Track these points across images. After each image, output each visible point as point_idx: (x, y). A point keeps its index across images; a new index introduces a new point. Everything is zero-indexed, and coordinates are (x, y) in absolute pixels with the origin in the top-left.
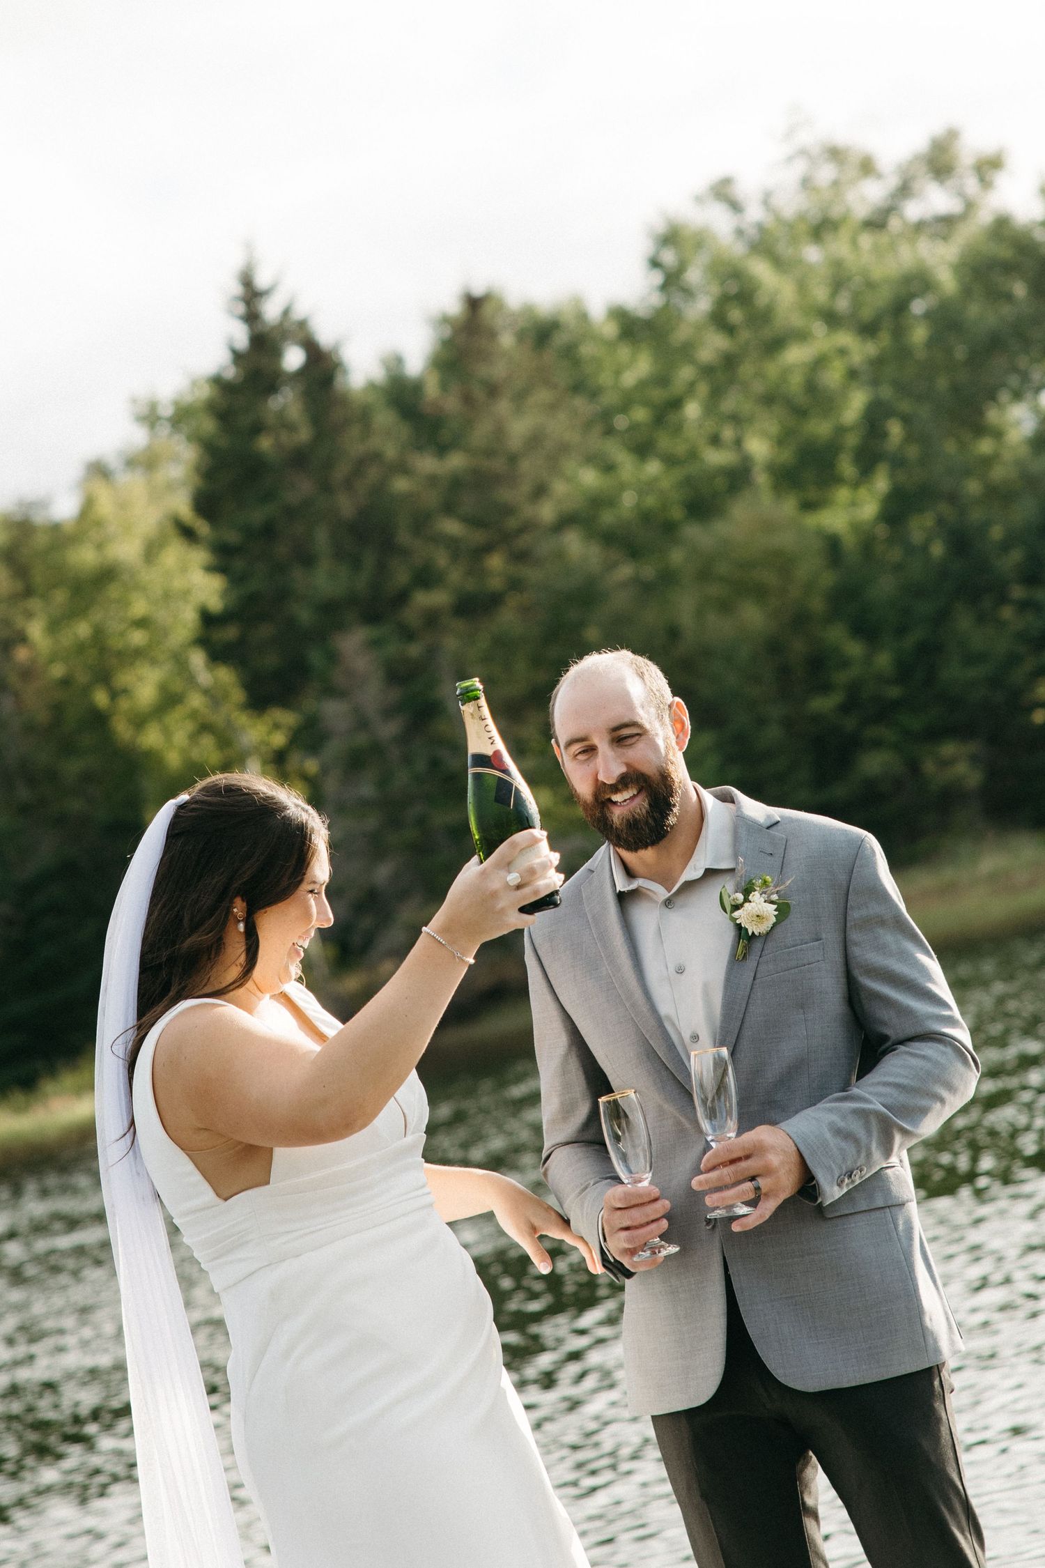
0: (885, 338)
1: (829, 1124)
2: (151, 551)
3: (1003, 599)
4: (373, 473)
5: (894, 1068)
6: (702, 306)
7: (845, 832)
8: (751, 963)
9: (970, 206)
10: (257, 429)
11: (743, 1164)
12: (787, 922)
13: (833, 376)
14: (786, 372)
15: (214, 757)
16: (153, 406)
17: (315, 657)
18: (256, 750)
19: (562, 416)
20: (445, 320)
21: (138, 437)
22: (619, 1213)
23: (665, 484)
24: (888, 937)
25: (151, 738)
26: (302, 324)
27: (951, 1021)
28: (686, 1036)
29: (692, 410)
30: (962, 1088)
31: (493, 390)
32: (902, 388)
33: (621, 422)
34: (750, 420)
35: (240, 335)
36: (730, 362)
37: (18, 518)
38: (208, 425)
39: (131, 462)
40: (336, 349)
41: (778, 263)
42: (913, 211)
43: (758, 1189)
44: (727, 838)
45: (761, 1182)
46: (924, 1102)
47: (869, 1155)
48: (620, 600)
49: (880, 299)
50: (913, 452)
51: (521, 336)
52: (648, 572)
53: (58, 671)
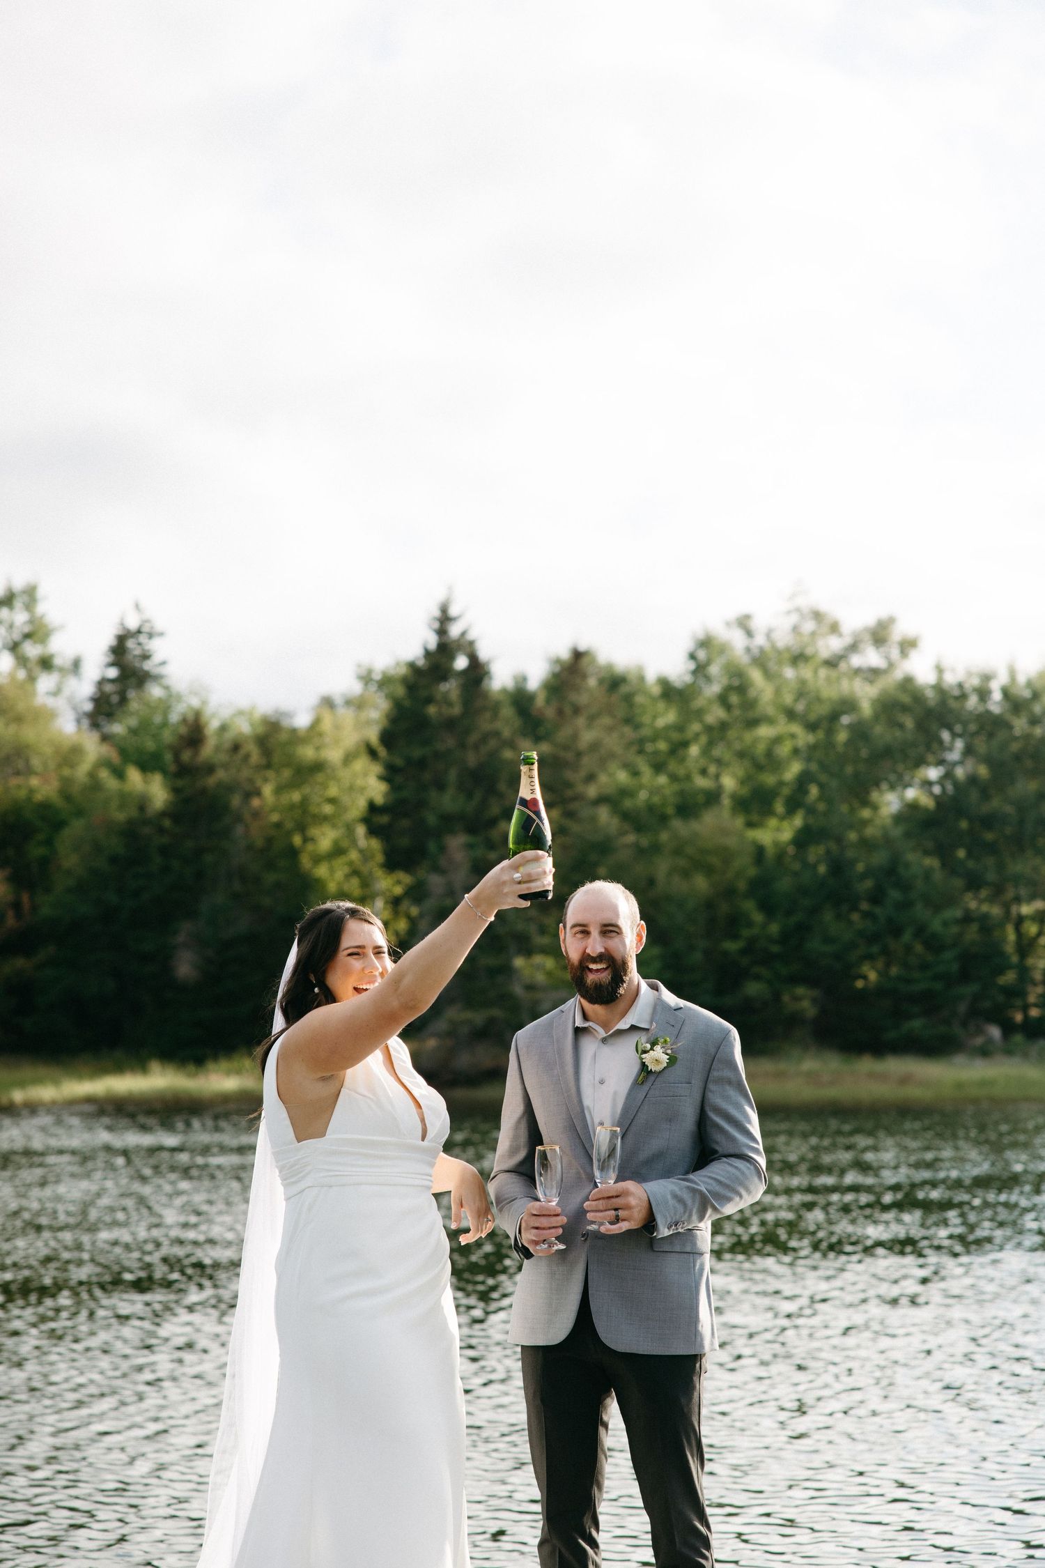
0: (821, 734)
1: (672, 1190)
2: (348, 759)
3: (854, 908)
4: (493, 743)
5: (717, 1169)
6: (715, 689)
7: (720, 1024)
8: (646, 1087)
9: (891, 665)
10: (429, 700)
11: (614, 1200)
12: (673, 1068)
13: (784, 750)
14: (756, 740)
15: (357, 892)
16: (370, 672)
17: (432, 846)
18: (383, 893)
19: (615, 735)
20: (558, 661)
21: (356, 688)
22: (534, 1217)
23: (667, 792)
24: (732, 1093)
25: (322, 871)
26: (471, 643)
27: (757, 1151)
28: (597, 1121)
29: (694, 750)
30: (754, 1192)
31: (577, 710)
32: (824, 767)
33: (649, 747)
34: (727, 765)
35: (432, 641)
36: (723, 726)
37: (273, 720)
38: (400, 691)
39: (348, 702)
40: (488, 663)
41: (767, 674)
42: (856, 661)
43: (617, 1216)
44: (649, 1010)
45: (621, 1213)
46: (730, 1194)
47: (690, 1215)
48: (624, 855)
49: (822, 710)
50: (821, 807)
51: (601, 681)
52: (645, 842)
53: (275, 818)
